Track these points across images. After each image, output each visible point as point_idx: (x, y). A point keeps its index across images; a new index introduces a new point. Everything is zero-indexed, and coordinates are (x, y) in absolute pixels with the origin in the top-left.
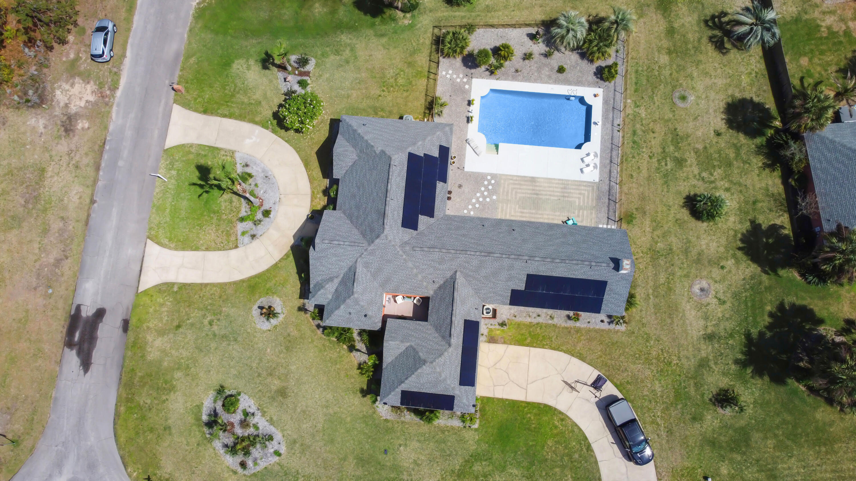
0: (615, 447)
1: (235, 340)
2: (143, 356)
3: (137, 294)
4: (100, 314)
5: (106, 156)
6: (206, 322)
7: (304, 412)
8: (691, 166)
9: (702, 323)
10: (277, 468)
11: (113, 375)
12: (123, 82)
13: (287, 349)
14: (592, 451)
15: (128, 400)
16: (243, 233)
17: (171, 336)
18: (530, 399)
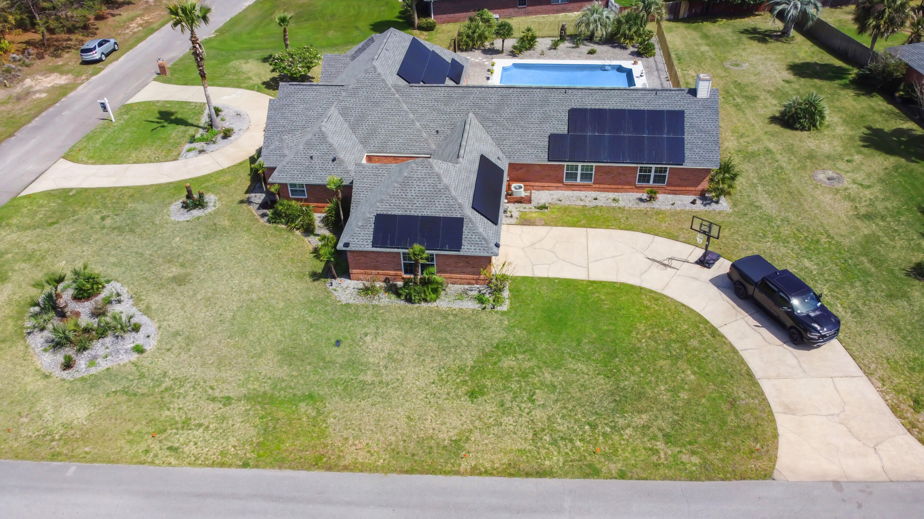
0: (764, 331)
1: (132, 231)
3: (15, 197)
6: (98, 217)
7: (208, 299)
9: (847, 205)
10: (128, 369)
13: (208, 236)
14: (723, 336)
16: (190, 150)
17: (38, 231)
18: (594, 277)
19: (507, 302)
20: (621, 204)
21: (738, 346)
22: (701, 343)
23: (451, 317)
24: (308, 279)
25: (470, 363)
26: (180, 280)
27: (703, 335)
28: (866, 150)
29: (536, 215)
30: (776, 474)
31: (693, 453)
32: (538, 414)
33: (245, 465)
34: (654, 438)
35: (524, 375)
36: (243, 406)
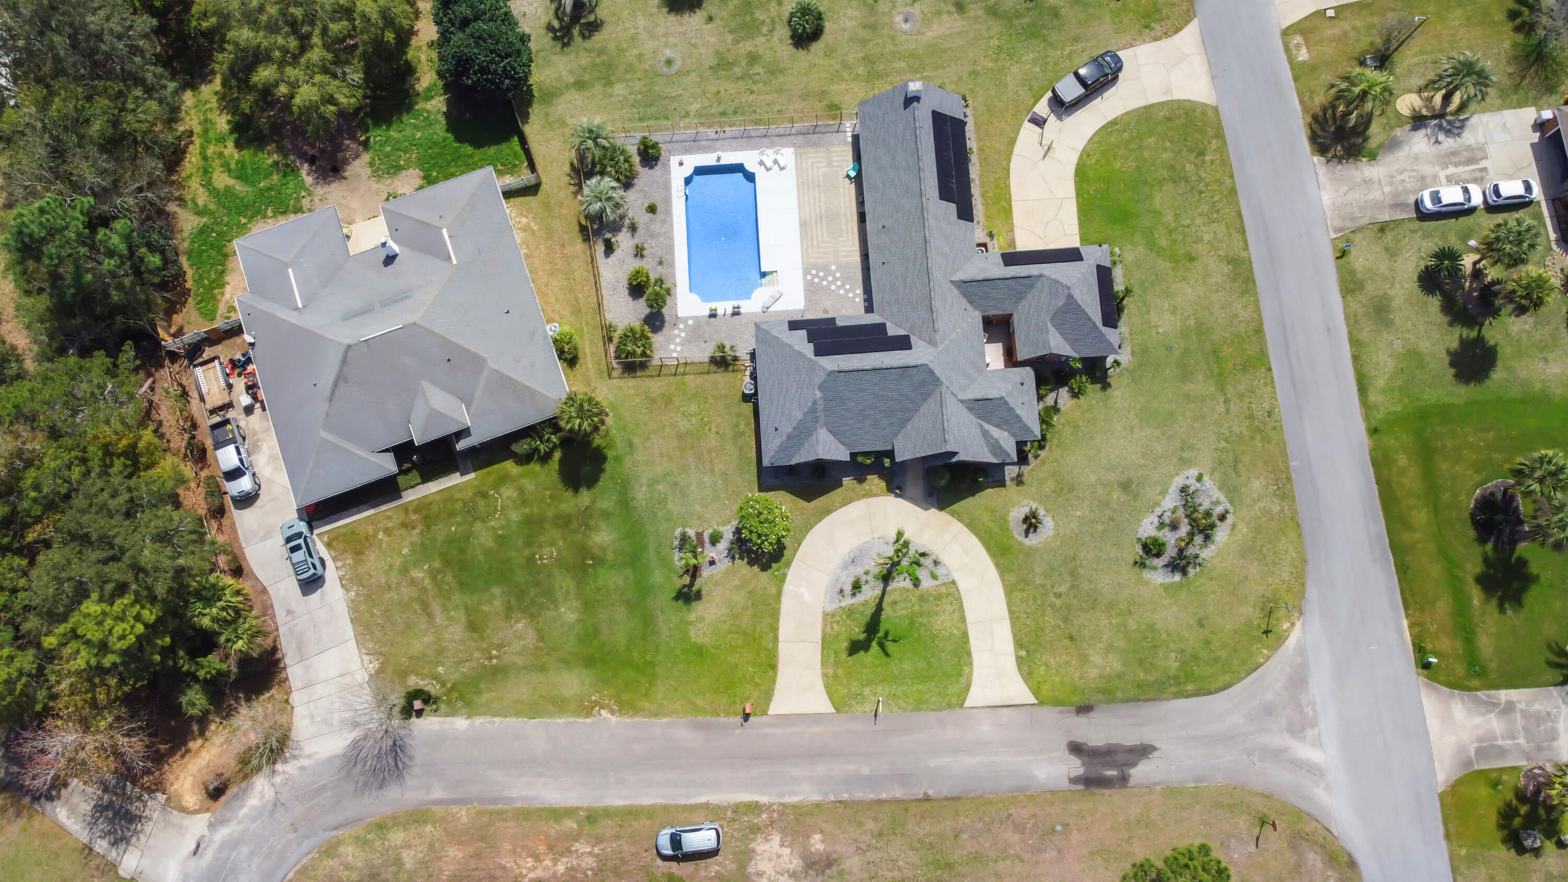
0: (1106, 95)
1: (1074, 559)
2: (1119, 676)
3: (1041, 703)
4: (1076, 749)
5: (859, 795)
6: (1058, 602)
7: (1143, 455)
8: (756, 46)
9: (945, 17)
10: (1217, 475)
11: (1149, 710)
12: (746, 797)
13: (1072, 489)
14: (1116, 119)
15: (1177, 683)
16: (934, 577)
17: (1085, 645)
18: (1072, 193)
22: (1125, 131)
26: (1126, 486)
27: (1117, 130)
30: (1214, 104)
33: (1270, 369)
35: (1170, 232)
36: (1230, 389)
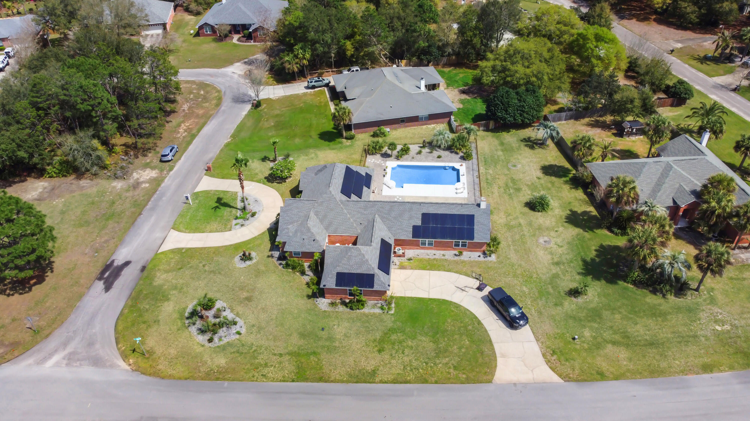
0: (500, 322)
3: (156, 254)
7: (263, 309)
10: (237, 342)
16: (236, 225)
18: (432, 296)
19: (394, 309)
20: (446, 257)
21: (488, 329)
22: (473, 327)
23: (370, 317)
24: (305, 298)
25: (378, 337)
26: (249, 299)
27: (474, 324)
28: (566, 224)
29: (407, 263)
30: (493, 381)
31: (464, 373)
32: (406, 359)
33: (293, 381)
34: (450, 368)
36: (288, 357)
